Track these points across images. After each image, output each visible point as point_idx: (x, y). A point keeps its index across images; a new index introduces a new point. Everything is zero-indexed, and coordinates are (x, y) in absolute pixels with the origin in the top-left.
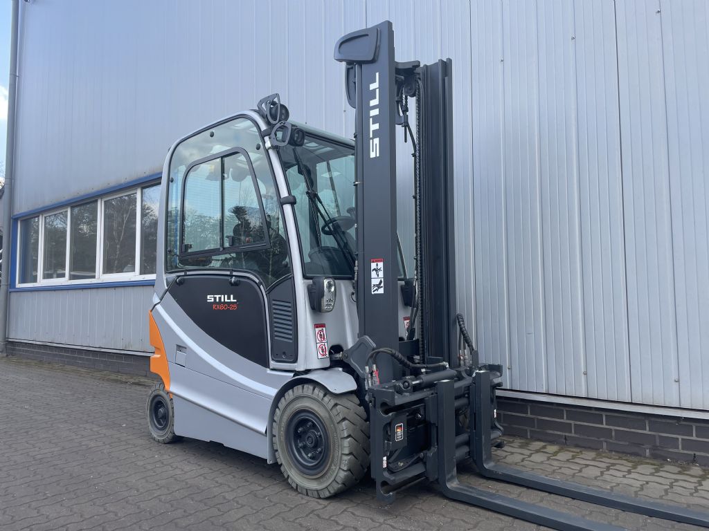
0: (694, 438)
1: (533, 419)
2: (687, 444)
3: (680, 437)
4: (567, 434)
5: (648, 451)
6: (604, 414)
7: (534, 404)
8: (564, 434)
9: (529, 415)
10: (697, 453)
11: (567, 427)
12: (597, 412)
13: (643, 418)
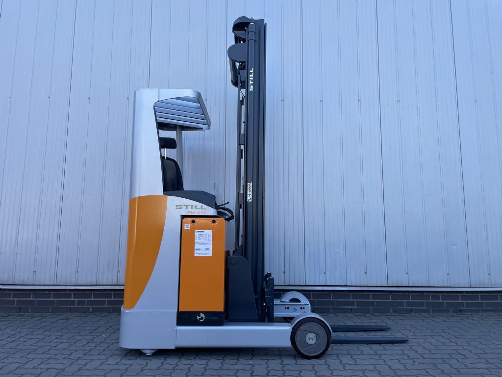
0: (411, 301)
1: (334, 301)
2: (408, 304)
3: (405, 301)
4: (352, 307)
5: (391, 310)
6: (371, 294)
7: (335, 293)
8: (351, 307)
9: (332, 299)
10: (412, 308)
11: (352, 303)
12: (367, 293)
13: (388, 293)
